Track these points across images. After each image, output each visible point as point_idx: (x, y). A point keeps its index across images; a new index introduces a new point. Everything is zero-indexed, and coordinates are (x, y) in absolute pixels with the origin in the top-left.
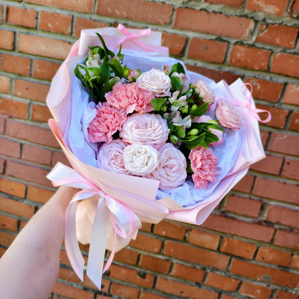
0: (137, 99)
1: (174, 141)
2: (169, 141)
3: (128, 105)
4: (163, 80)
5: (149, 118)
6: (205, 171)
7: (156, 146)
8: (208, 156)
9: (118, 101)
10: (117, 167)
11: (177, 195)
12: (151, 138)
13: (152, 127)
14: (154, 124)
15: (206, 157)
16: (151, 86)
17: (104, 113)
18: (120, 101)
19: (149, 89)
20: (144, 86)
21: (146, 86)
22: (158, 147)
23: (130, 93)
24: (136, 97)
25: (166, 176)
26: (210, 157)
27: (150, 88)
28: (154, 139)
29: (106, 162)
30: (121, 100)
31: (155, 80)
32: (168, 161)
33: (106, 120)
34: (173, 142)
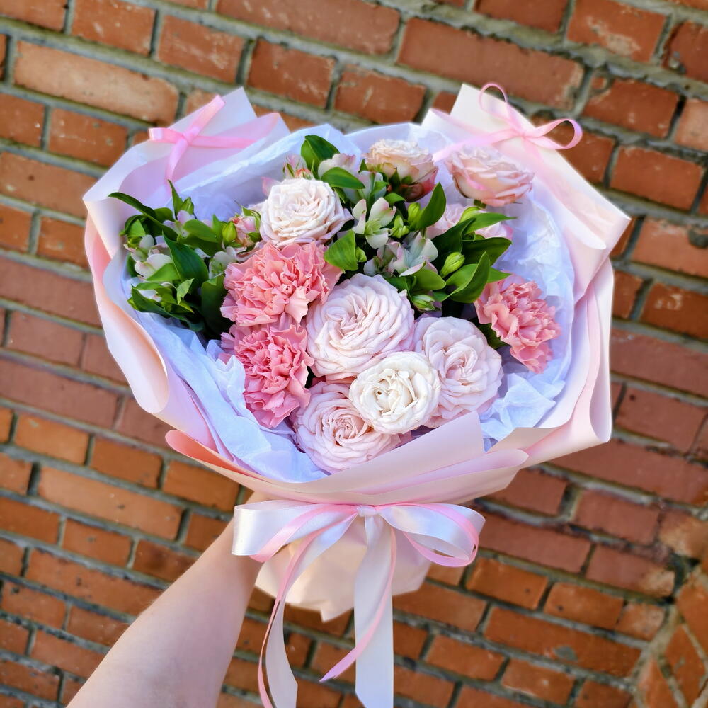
0: (294, 276)
1: (427, 307)
2: (418, 314)
3: (285, 300)
4: (313, 197)
5: (347, 297)
6: (531, 328)
7: (407, 345)
8: (516, 293)
9: (259, 308)
10: (357, 439)
11: (512, 409)
12: (383, 336)
13: (368, 312)
14: (366, 301)
15: (515, 300)
16: (299, 228)
17: (252, 352)
18: (262, 304)
19: (302, 237)
20: (286, 239)
21: (291, 235)
22: (410, 344)
23: (272, 275)
24: (289, 274)
25: (466, 389)
26: (521, 292)
27: (301, 233)
28: (392, 331)
29: (330, 445)
30: (263, 300)
31: (298, 206)
32: (447, 357)
33: (267, 362)
34: (427, 309)
